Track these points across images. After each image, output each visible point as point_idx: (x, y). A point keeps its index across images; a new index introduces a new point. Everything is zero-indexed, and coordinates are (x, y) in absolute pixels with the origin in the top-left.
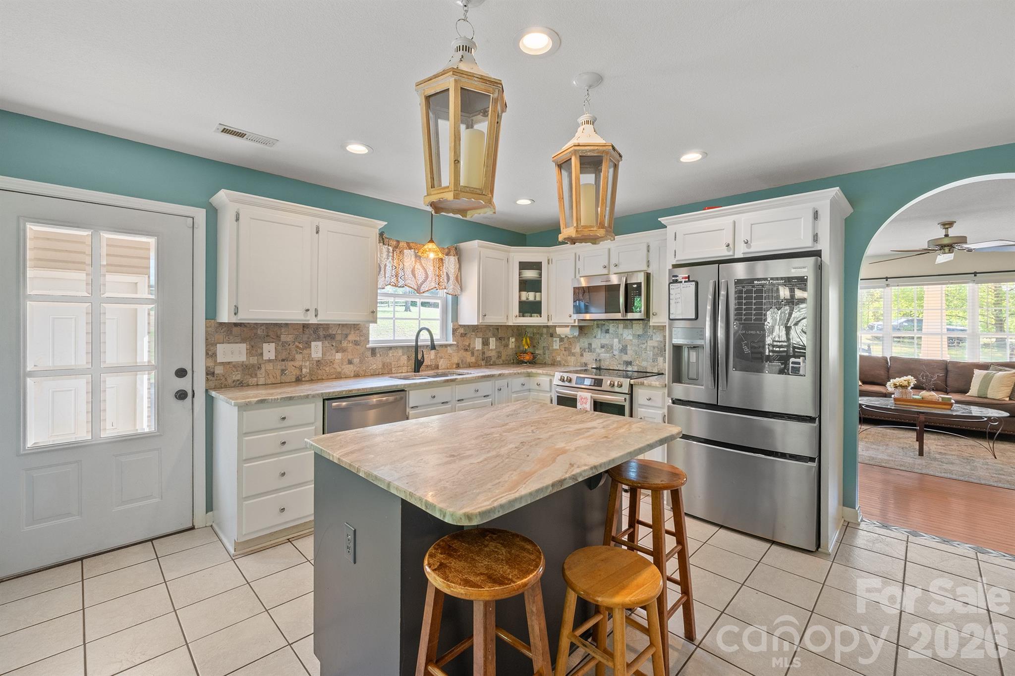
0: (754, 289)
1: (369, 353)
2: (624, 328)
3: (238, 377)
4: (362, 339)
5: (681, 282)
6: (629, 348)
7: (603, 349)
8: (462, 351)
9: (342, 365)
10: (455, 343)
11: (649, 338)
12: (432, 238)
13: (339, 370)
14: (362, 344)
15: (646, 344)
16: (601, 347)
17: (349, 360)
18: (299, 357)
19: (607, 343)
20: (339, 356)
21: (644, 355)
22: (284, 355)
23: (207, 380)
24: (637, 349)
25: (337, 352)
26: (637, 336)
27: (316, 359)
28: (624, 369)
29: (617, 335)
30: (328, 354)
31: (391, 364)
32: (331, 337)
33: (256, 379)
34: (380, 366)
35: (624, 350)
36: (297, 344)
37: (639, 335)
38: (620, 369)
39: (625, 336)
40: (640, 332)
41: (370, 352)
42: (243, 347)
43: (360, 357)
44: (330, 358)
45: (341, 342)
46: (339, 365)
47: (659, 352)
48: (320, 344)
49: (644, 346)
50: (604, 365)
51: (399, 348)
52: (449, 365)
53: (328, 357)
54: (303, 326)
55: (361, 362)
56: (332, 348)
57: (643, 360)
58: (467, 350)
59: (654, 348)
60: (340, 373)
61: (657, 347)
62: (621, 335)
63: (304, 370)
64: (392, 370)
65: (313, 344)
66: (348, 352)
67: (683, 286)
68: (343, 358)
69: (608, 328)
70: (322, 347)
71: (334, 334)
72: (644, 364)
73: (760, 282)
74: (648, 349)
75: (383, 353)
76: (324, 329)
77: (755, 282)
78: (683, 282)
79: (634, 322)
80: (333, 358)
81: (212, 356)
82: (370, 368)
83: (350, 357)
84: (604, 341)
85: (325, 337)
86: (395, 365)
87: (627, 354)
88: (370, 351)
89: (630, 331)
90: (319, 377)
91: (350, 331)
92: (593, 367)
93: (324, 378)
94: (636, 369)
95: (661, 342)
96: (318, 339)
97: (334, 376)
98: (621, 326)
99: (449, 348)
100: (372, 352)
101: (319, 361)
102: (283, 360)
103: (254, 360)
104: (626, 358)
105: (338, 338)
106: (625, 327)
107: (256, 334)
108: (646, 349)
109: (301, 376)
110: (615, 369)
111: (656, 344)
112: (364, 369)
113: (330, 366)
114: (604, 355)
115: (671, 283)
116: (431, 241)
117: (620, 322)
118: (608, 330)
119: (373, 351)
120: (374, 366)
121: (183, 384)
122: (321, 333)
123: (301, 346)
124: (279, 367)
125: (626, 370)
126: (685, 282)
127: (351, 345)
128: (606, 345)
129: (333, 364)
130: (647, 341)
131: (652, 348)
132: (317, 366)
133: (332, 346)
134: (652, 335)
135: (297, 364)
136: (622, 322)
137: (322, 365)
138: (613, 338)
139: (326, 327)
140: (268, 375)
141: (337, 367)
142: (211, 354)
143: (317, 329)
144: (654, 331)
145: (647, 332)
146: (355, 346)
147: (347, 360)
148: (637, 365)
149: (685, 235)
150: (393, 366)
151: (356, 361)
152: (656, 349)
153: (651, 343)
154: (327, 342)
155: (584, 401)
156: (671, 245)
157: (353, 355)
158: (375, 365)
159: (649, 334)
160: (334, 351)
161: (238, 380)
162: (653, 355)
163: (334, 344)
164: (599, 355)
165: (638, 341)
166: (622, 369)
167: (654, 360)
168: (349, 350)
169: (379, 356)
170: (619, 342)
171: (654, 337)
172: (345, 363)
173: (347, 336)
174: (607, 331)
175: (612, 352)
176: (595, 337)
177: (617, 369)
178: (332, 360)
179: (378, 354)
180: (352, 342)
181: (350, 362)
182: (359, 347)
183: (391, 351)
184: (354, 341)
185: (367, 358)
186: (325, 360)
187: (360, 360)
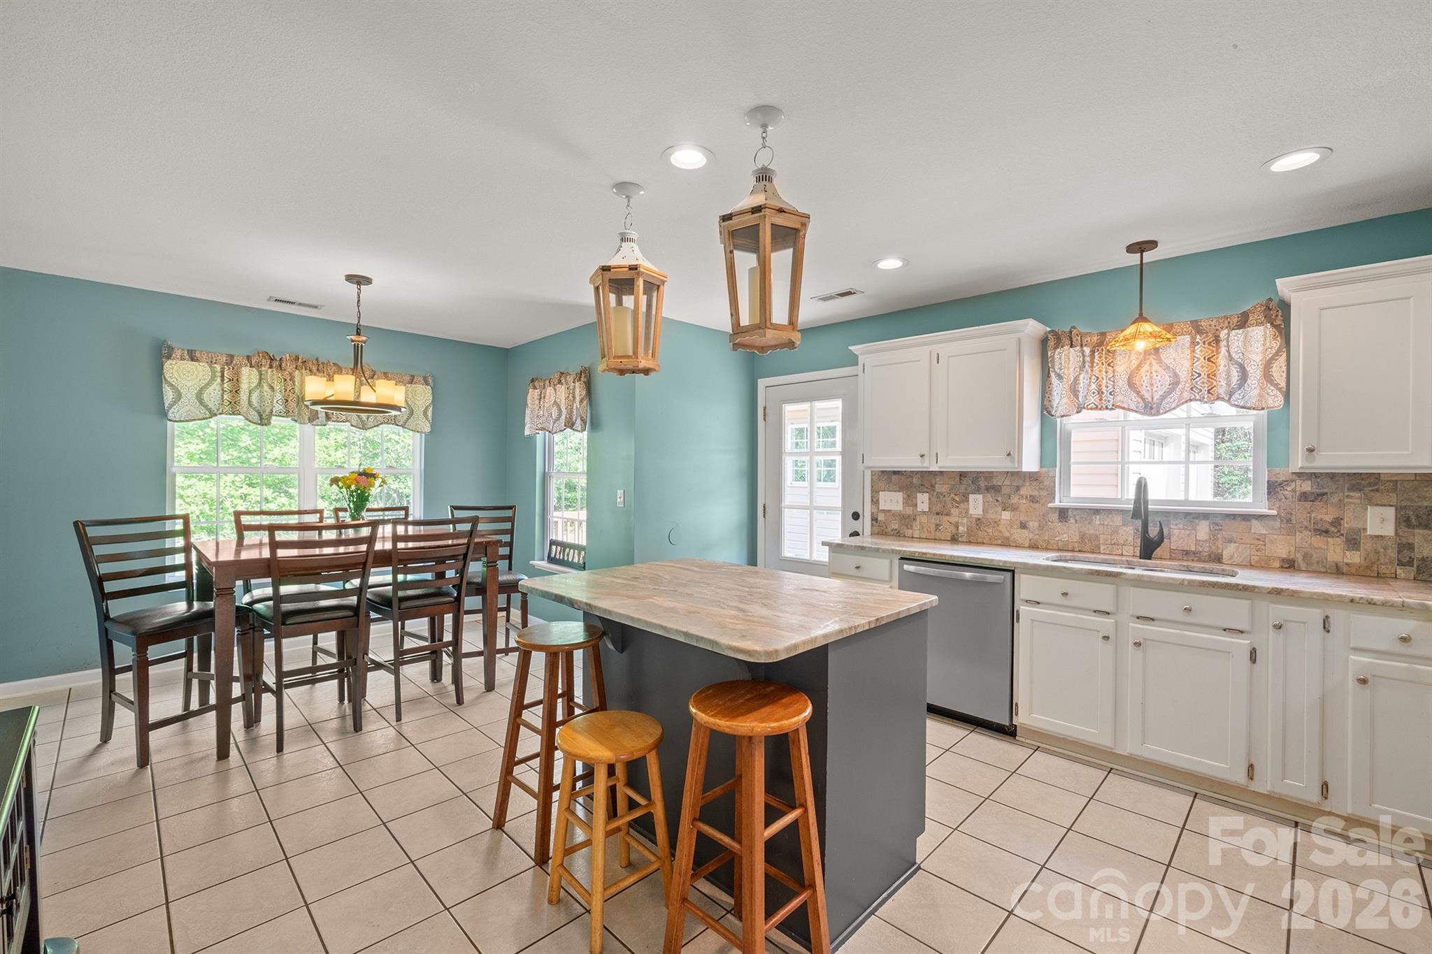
1: (1055, 516)
3: (896, 526)
4: (1044, 493)
8: (1307, 533)
9: (1011, 528)
10: (1274, 512)
12: (1141, 314)
13: (1007, 534)
14: (1042, 502)
17: (1021, 523)
18: (955, 511)
20: (1006, 515)
22: (938, 508)
23: (872, 525)
25: (1004, 510)
27: (976, 516)
30: (991, 511)
31: (1097, 537)
32: (996, 489)
33: (911, 531)
34: (1076, 538)
36: (952, 495)
41: (1057, 514)
42: (899, 496)
43: (1039, 521)
44: (993, 516)
45: (1010, 496)
46: (1006, 528)
48: (980, 497)
51: (1116, 512)
52: (1256, 558)
53: (992, 515)
54: (961, 475)
55: (1041, 527)
56: (997, 504)
58: (1327, 532)
60: (1008, 539)
63: (961, 528)
65: (971, 497)
66: (1020, 512)
68: (1013, 519)
70: (983, 501)
71: (1000, 486)
75: (1082, 518)
76: (986, 478)
80: (999, 517)
81: (875, 503)
82: (1057, 539)
83: (1023, 519)
85: (988, 489)
86: (1107, 540)
88: (1058, 512)
90: (980, 540)
91: (1024, 481)
93: (985, 542)
96: (978, 491)
97: (999, 542)
99: (1254, 522)
100: (1059, 515)
101: (979, 519)
102: (937, 514)
103: (909, 511)
105: (1005, 490)
107: (911, 483)
109: (957, 535)
112: (1046, 538)
113: (994, 527)
116: (1142, 318)
119: (1063, 513)
120: (1065, 537)
121: (856, 525)
122: (982, 484)
123: (958, 500)
124: (933, 521)
127: (1024, 501)
129: (998, 525)
132: (977, 525)
133: (997, 501)
135: (953, 519)
137: (983, 525)
139: (989, 475)
140: (923, 528)
141: (1004, 530)
142: (875, 502)
143: (977, 478)
146: (1031, 504)
147: (1018, 522)
150: (1101, 541)
151: (1033, 525)
154: (989, 496)
157: (1028, 516)
158: (1065, 535)
160: (999, 509)
161: (896, 529)
163: (999, 499)
168: (1022, 509)
172: (1016, 527)
173: (1018, 488)
178: (996, 520)
179: (1071, 519)
180: (1027, 498)
181: (1023, 526)
182: (1037, 506)
183: (1098, 517)
184: (1030, 496)
185: (1050, 523)
186: (987, 519)
187: (1039, 524)
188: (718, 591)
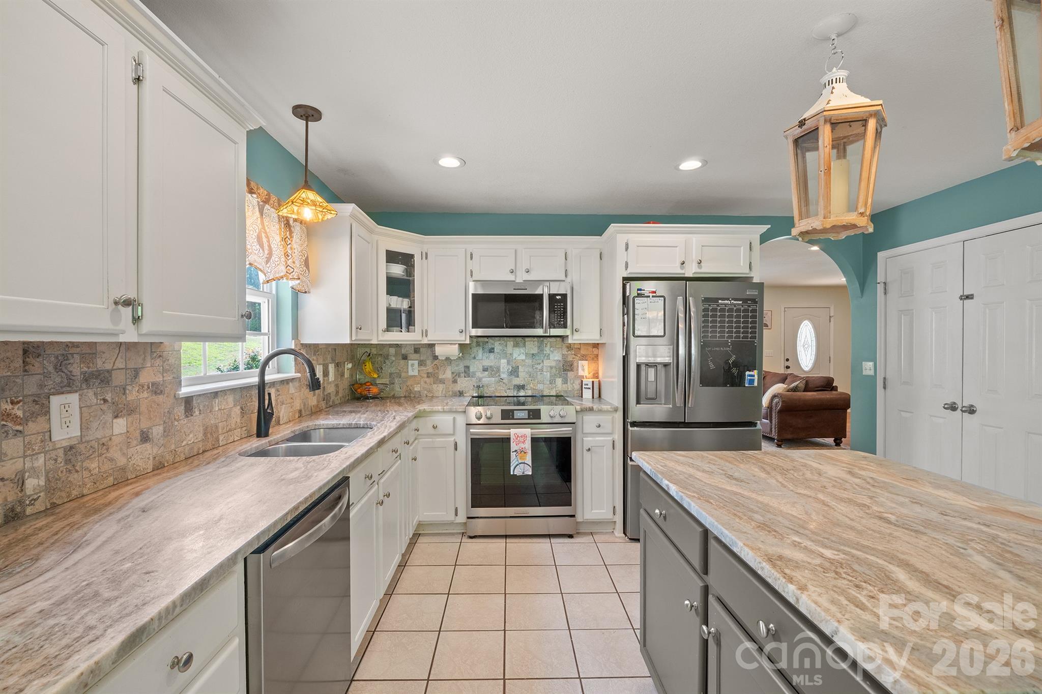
0: (719, 308)
1: (180, 410)
2: (514, 346)
4: (169, 377)
5: (649, 297)
6: (521, 369)
7: (487, 373)
9: (128, 447)
10: (299, 375)
11: (546, 357)
12: (305, 181)
13: (122, 461)
14: (167, 390)
15: (541, 365)
16: (484, 371)
17: (142, 433)
18: (11, 446)
19: (492, 364)
20: (120, 425)
21: (539, 377)
24: (531, 370)
25: (116, 417)
26: (531, 356)
27: (65, 444)
28: (515, 394)
29: (505, 355)
30: (95, 425)
31: (217, 427)
32: (102, 378)
34: (202, 436)
35: (514, 372)
36: (6, 406)
37: (533, 354)
38: (509, 395)
39: (515, 355)
40: (535, 351)
41: (183, 407)
43: (164, 423)
44: (99, 435)
45: (124, 389)
46: (120, 450)
47: (557, 372)
48: (73, 399)
49: (539, 367)
50: (487, 392)
51: (228, 393)
52: (291, 414)
53: (96, 433)
54: (24, 351)
55: (166, 433)
56: (105, 407)
57: (539, 383)
59: (551, 368)
60: (123, 469)
61: (555, 367)
62: (511, 354)
63: (30, 483)
64: (218, 441)
65: (55, 401)
66: (140, 414)
67: (651, 301)
68: (131, 430)
69: (493, 346)
70: (81, 408)
71: (108, 371)
72: (540, 387)
73: (724, 302)
74: (545, 368)
75: (204, 406)
76: (83, 356)
77: (720, 301)
78: (651, 297)
79: (527, 339)
80: (108, 433)
82: (184, 443)
83: (144, 425)
84: (487, 363)
85: (87, 379)
86: (225, 429)
87: (518, 377)
88: (183, 404)
89: (522, 350)
90: (75, 493)
91: (144, 359)
92: (475, 395)
93: (85, 492)
94: (529, 393)
95: (560, 361)
96: (67, 386)
97: (110, 481)
98: (510, 343)
99: (290, 384)
100: (185, 407)
101: (71, 448)
104: (517, 381)
105: (118, 378)
106: (516, 345)
108: (542, 370)
109: (21, 502)
110: (503, 395)
111: (553, 364)
112: (173, 447)
113: (100, 455)
114: (487, 379)
115: (637, 297)
116: (305, 185)
117: (508, 339)
118: (493, 349)
119: (188, 401)
120: (191, 438)
122: (77, 369)
123: (19, 414)
125: (517, 395)
126: (653, 297)
127: (145, 395)
128: (491, 367)
129: (107, 450)
130: (543, 361)
131: (549, 369)
132: (68, 461)
133: (105, 401)
134: (549, 354)
135: (9, 468)
136: (512, 339)
137: (79, 458)
138: (500, 359)
139: (89, 351)
141: (117, 455)
143: (66, 357)
144: (552, 349)
145: (543, 351)
146: (154, 397)
147: (137, 434)
148: (532, 389)
149: (638, 246)
150: (221, 432)
151: (157, 431)
152: (554, 370)
153: (547, 363)
154: (90, 393)
155: (522, 439)
156: (621, 256)
157: (150, 419)
158: (191, 436)
159: (545, 352)
160: (109, 416)
162: (551, 376)
163: (108, 397)
164: (480, 380)
165: (532, 362)
166: (512, 395)
167: (552, 382)
168: (143, 408)
169: (197, 413)
170: (508, 363)
171: (551, 356)
172: (135, 442)
173: (136, 372)
174: (491, 351)
175: (499, 376)
176: (474, 358)
177: (506, 395)
178: (104, 440)
179: (196, 409)
180: (149, 388)
181: (145, 438)
182: (161, 398)
183: (217, 401)
184: (153, 384)
185: (176, 423)
186: (88, 442)
187: (165, 428)
188: (867, 501)
